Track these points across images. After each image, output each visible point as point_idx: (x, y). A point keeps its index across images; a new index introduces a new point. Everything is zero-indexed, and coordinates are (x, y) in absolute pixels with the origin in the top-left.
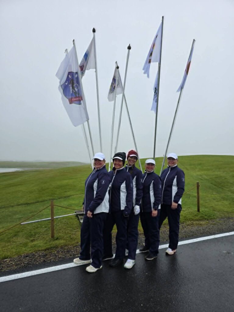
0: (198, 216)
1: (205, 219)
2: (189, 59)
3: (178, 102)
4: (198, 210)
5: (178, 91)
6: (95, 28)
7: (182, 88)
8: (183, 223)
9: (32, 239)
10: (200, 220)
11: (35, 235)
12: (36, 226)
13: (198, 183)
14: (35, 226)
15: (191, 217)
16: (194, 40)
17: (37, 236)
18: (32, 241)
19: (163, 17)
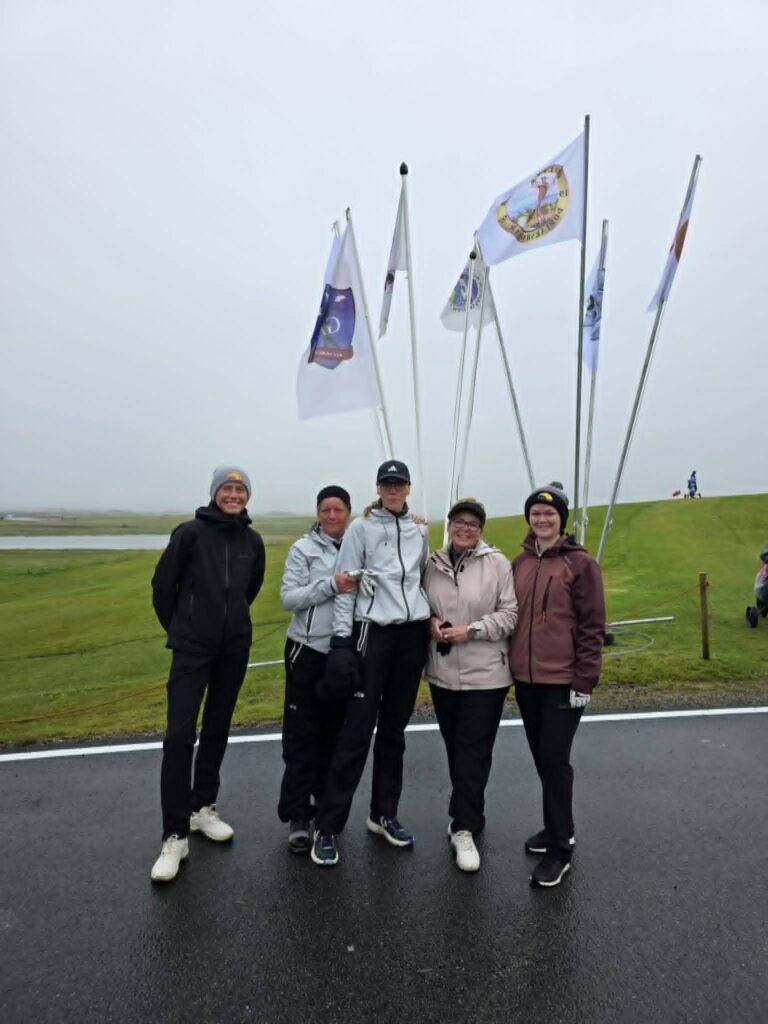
0: (697, 670)
1: (720, 678)
2: (682, 215)
3: (652, 341)
4: (706, 656)
5: (650, 309)
6: (407, 163)
7: (662, 298)
8: (646, 685)
9: (251, 698)
10: (702, 680)
11: (258, 693)
12: (262, 675)
13: (703, 577)
14: (258, 675)
15: (677, 670)
16: (698, 158)
17: (262, 694)
18: (251, 702)
19: (587, 118)
